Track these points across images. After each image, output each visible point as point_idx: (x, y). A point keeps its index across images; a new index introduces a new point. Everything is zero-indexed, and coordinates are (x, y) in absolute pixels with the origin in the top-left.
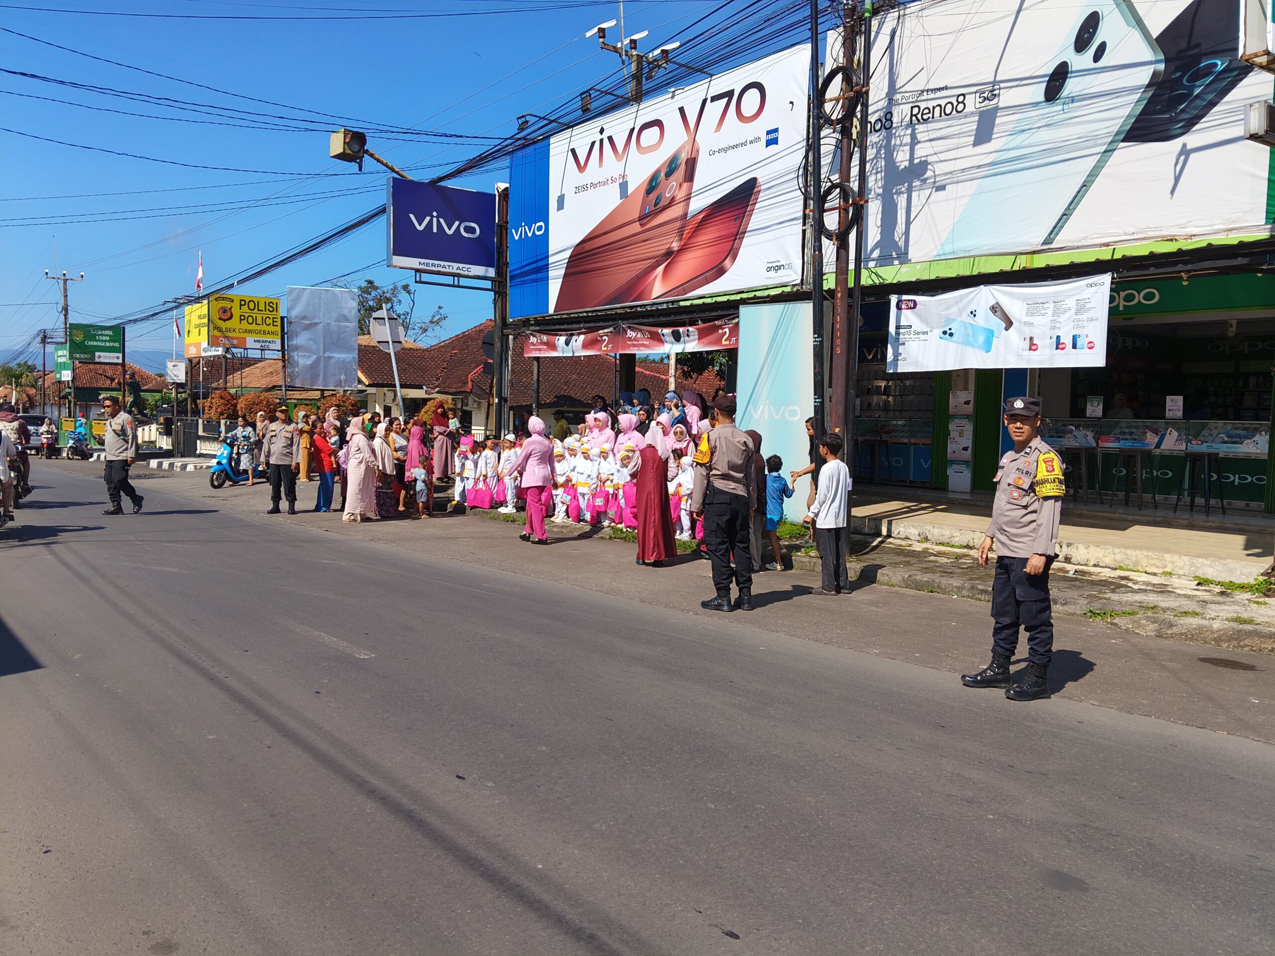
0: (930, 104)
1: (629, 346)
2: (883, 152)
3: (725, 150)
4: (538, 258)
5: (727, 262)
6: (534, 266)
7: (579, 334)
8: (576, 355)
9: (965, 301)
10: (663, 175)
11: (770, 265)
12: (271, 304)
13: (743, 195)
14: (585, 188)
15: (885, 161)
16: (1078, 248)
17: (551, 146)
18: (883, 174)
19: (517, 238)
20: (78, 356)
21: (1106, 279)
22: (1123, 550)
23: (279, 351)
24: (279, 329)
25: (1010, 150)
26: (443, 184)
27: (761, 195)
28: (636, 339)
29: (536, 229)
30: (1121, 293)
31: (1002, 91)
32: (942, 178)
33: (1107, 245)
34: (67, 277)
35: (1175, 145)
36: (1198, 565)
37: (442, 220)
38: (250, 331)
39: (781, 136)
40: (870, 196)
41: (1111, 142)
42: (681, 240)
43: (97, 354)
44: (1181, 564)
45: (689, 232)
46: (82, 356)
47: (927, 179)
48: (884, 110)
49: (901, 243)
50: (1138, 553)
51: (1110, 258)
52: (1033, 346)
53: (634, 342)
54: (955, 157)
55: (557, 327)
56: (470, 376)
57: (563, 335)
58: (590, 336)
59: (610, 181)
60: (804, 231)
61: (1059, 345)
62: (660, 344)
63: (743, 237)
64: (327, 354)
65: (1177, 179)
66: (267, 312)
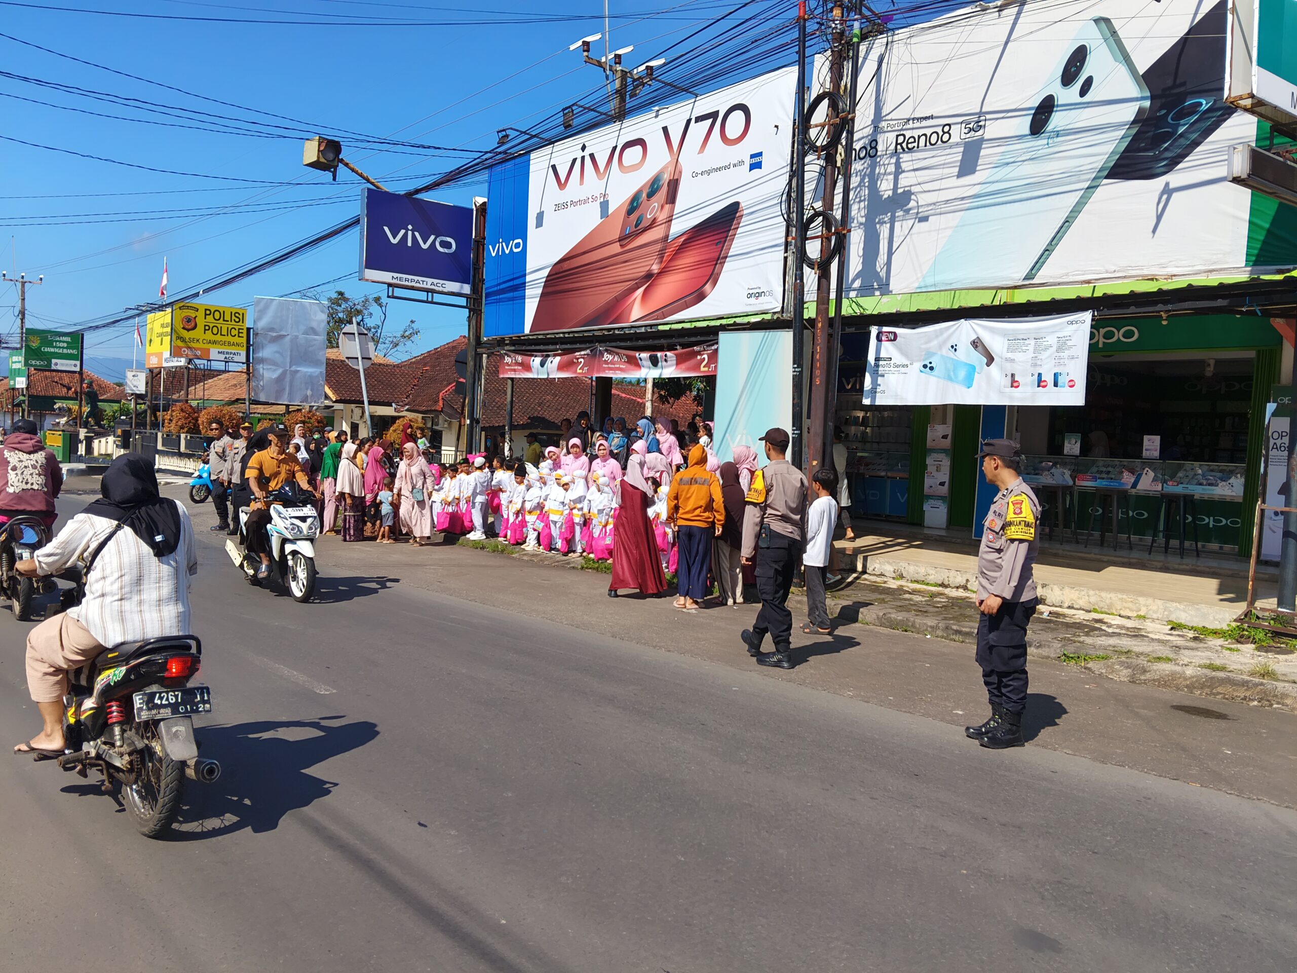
0: (916, 134)
1: (604, 370)
2: (867, 180)
3: (708, 172)
4: (515, 276)
5: (708, 287)
6: (511, 284)
7: (555, 355)
8: (551, 376)
9: (945, 335)
10: (644, 195)
11: (751, 292)
12: (237, 315)
13: (724, 219)
14: (565, 206)
15: (869, 189)
16: (1059, 284)
17: (531, 162)
18: (866, 203)
19: (494, 255)
20: (33, 362)
21: (1087, 317)
22: (1097, 592)
23: (243, 363)
24: (244, 340)
25: (993, 182)
26: (419, 196)
27: (743, 219)
28: (612, 362)
29: (511, 247)
30: (1101, 329)
31: (988, 123)
32: (926, 209)
33: (1088, 282)
34: (25, 280)
35: (1158, 183)
36: (1172, 610)
37: (417, 234)
38: (215, 342)
39: (765, 160)
40: (853, 225)
41: (1095, 178)
42: (661, 262)
43: (54, 361)
44: (1155, 608)
45: (670, 255)
46: (38, 363)
47: (910, 209)
48: (870, 137)
49: (883, 274)
50: (1112, 595)
51: (1090, 295)
52: (1014, 383)
53: (610, 366)
54: (938, 188)
55: (533, 347)
56: (441, 394)
57: (539, 356)
58: (566, 357)
59: (591, 200)
60: (786, 259)
61: (1040, 383)
62: (637, 368)
63: (724, 262)
64: (294, 368)
65: (1159, 218)
66: (233, 323)
